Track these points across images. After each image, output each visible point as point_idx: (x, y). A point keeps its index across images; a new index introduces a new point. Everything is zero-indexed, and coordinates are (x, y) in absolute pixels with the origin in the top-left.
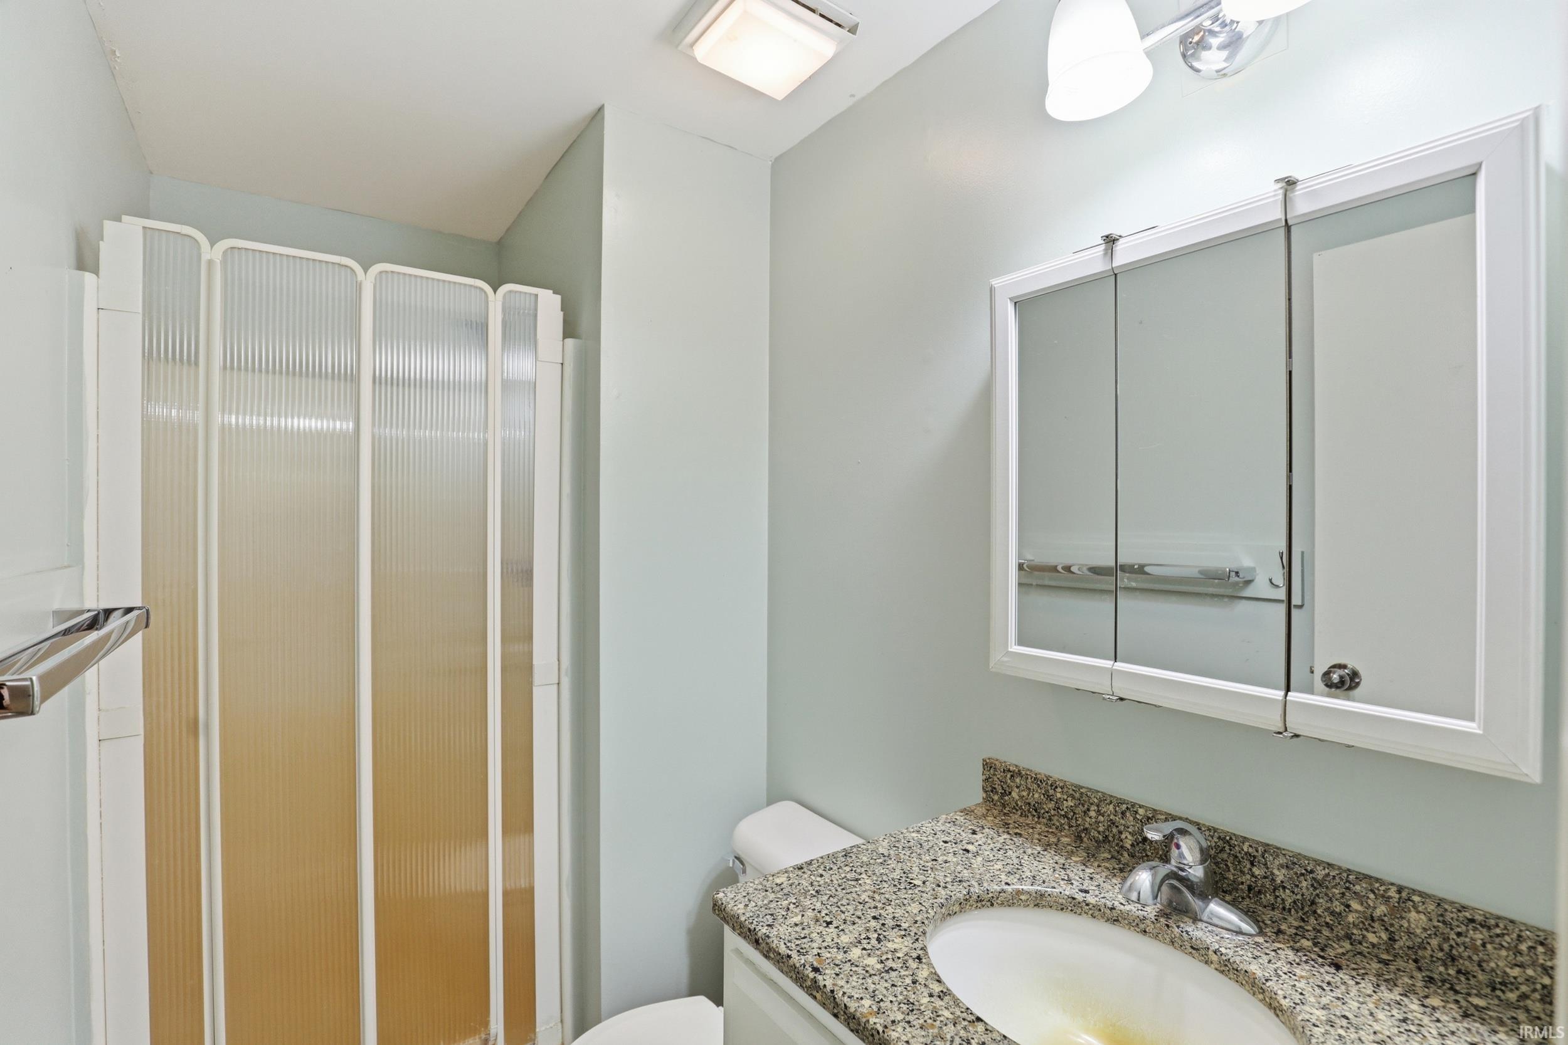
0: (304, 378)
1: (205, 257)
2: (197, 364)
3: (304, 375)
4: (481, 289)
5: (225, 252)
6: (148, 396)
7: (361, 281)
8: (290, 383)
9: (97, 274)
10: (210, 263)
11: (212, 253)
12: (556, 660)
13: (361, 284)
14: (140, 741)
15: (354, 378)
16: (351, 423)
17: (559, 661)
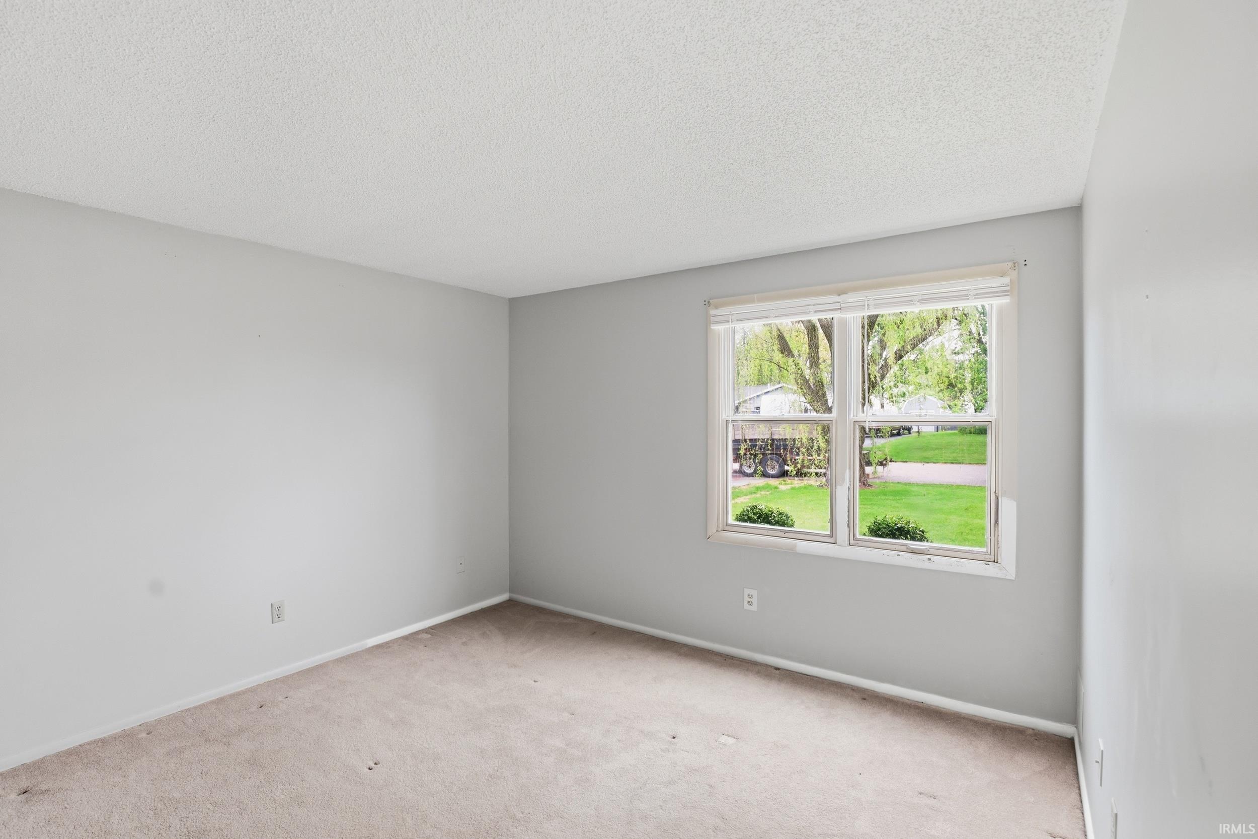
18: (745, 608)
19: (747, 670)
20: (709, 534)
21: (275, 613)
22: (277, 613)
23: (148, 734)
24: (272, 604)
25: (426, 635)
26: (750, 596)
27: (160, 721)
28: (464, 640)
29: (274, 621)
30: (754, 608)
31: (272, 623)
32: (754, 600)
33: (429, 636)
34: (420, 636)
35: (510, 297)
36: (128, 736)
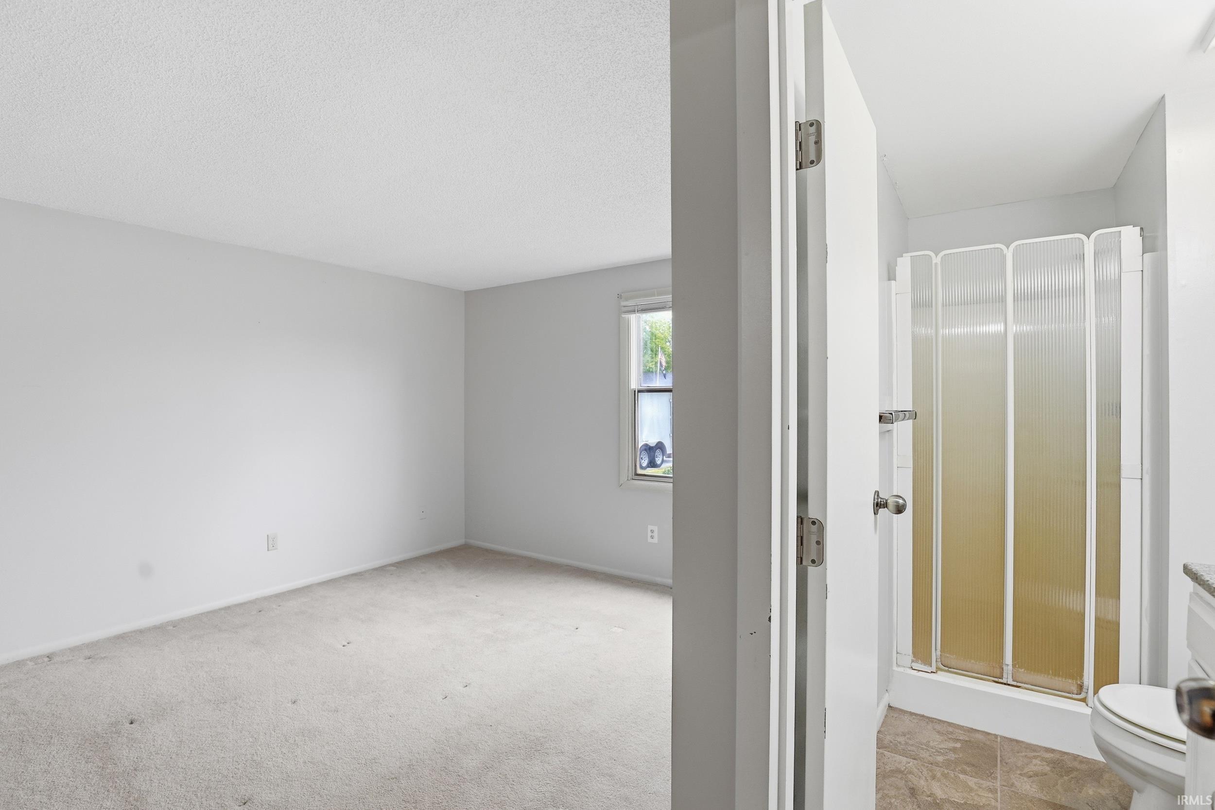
0: (985, 304)
1: (934, 262)
2: (932, 307)
3: (985, 302)
4: (1079, 239)
5: (942, 258)
6: (914, 322)
7: (1006, 254)
8: (978, 307)
9: (895, 280)
10: (936, 264)
11: (937, 260)
12: (1140, 463)
13: (1005, 255)
14: (911, 471)
15: (1003, 300)
16: (1002, 324)
17: (1142, 464)
18: (649, 541)
19: (647, 589)
20: (621, 482)
21: (270, 543)
22: (271, 543)
23: (174, 627)
24: (268, 536)
25: (393, 567)
26: (652, 531)
27: (182, 620)
28: (424, 570)
29: (270, 548)
30: (655, 540)
31: (268, 550)
32: (656, 534)
33: (395, 568)
34: (387, 568)
35: (466, 290)
36: (159, 628)
